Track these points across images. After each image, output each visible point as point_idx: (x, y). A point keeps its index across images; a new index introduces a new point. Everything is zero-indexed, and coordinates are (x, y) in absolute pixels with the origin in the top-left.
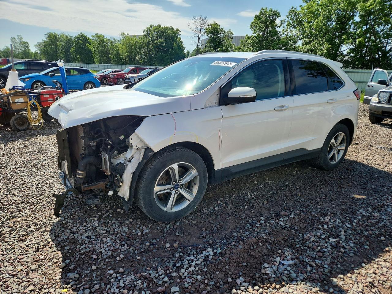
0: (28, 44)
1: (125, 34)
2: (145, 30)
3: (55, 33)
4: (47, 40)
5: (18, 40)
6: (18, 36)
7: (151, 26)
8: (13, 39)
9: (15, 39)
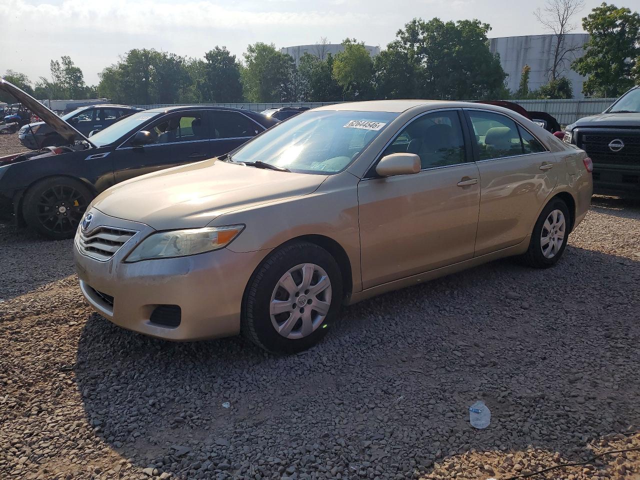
0: (80, 72)
1: (350, 42)
2: (400, 32)
3: (144, 50)
4: (126, 63)
5: (63, 67)
6: (64, 58)
7: (414, 22)
8: (54, 65)
9: (58, 64)
